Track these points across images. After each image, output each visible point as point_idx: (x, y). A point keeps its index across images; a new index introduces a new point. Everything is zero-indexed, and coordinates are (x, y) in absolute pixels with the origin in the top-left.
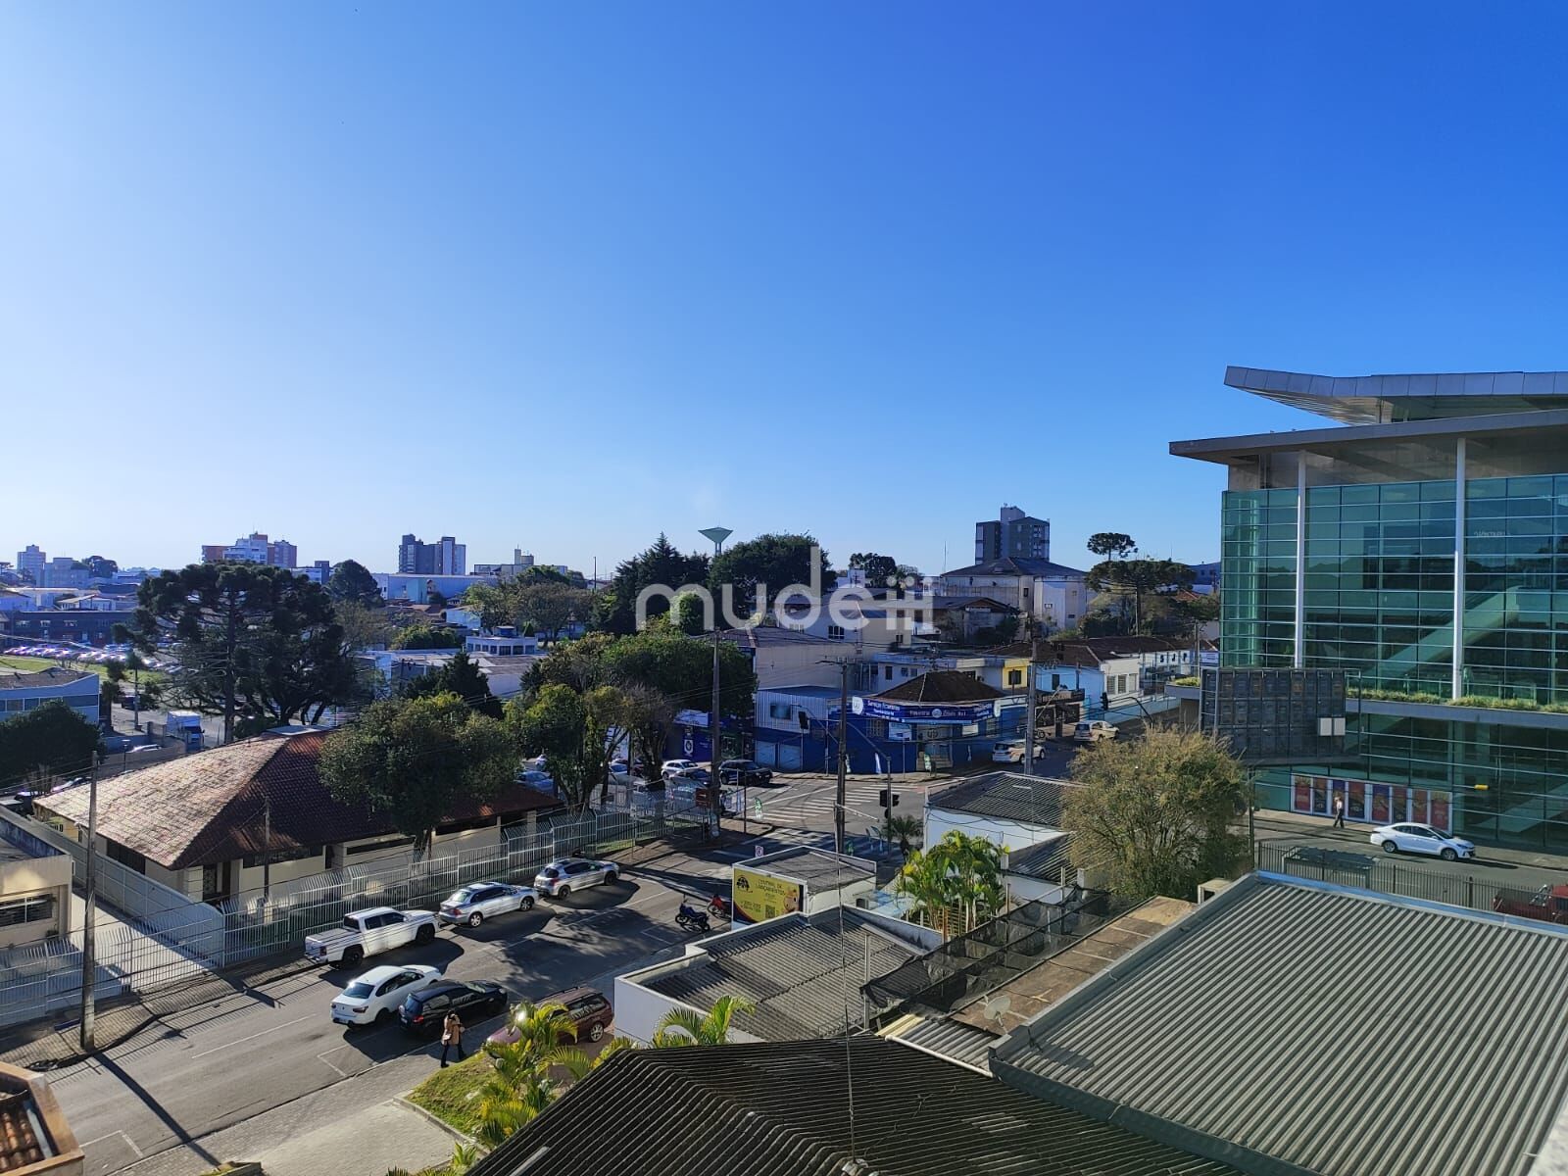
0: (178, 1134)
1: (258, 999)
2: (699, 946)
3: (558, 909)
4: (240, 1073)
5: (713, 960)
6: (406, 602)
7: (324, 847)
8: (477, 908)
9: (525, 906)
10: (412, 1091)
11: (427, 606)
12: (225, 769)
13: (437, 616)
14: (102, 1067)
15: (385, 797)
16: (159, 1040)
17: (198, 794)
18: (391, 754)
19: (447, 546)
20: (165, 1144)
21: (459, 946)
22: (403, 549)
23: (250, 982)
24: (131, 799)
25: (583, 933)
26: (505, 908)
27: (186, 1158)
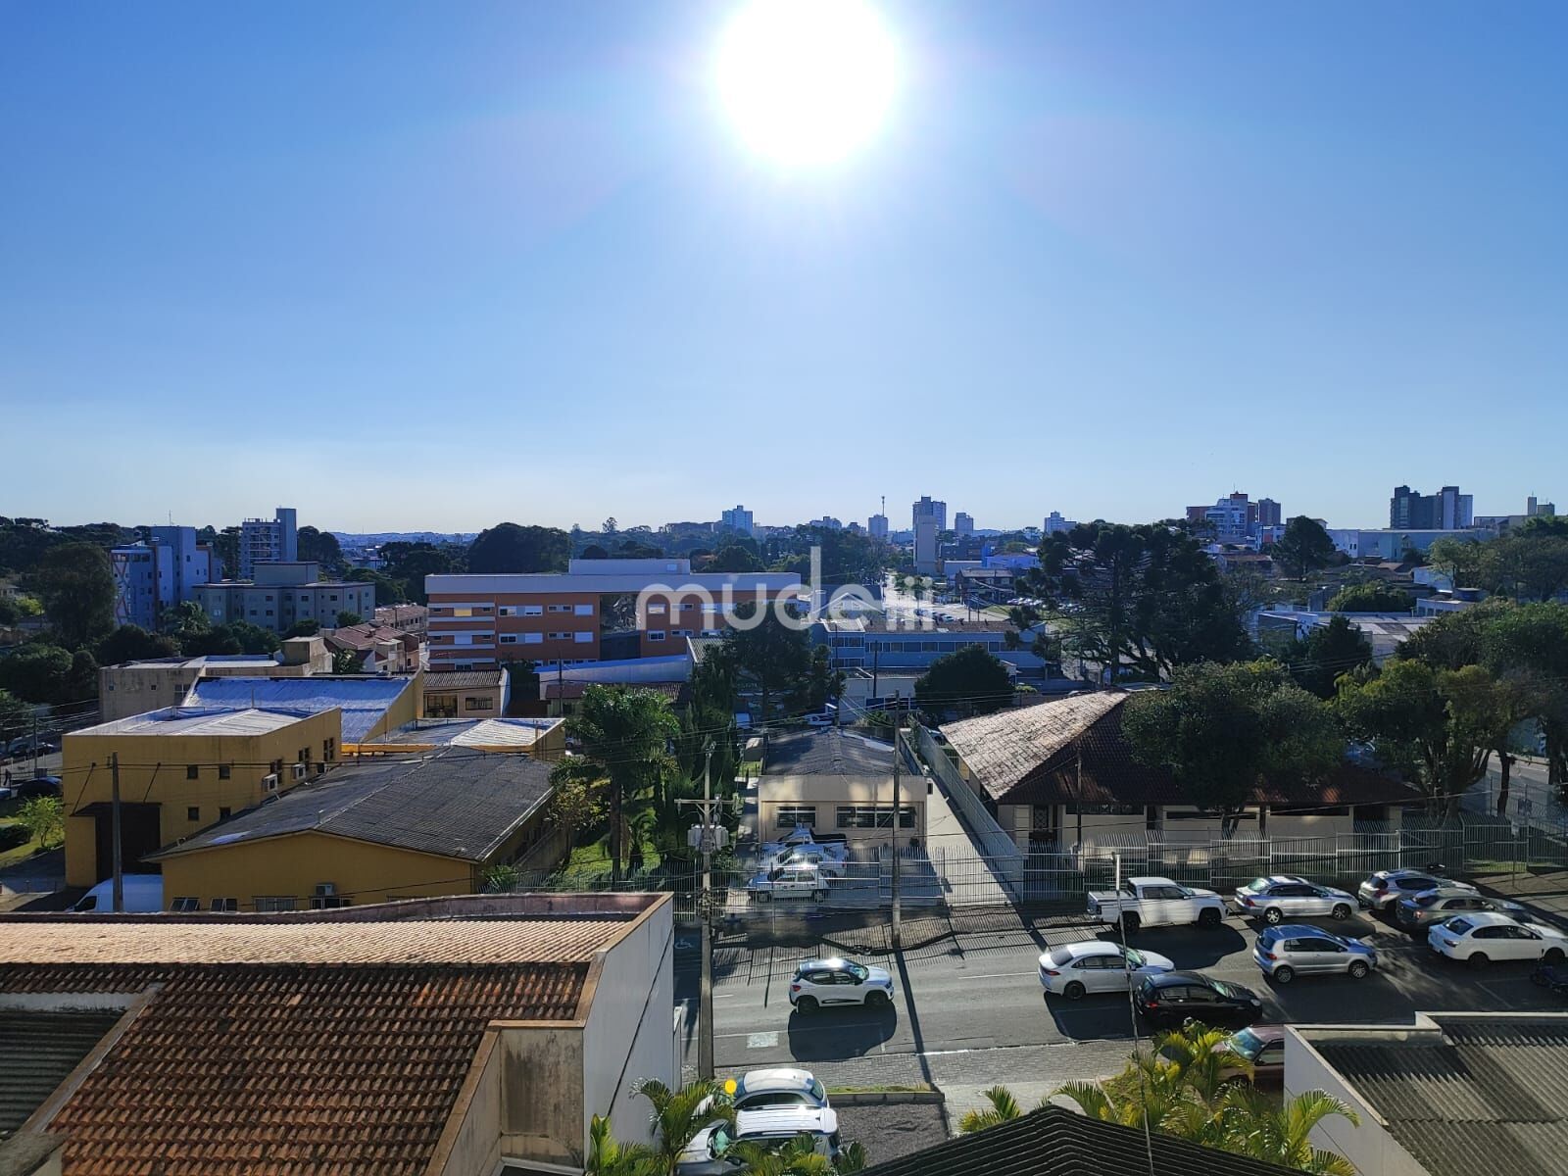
0: (916, 1042)
1: (1035, 939)
2: (1436, 1019)
3: (1381, 927)
4: (986, 1004)
5: (1450, 1042)
6: (1379, 560)
7: (1145, 808)
8: (1276, 902)
9: (1339, 914)
10: (1110, 1078)
11: (1397, 565)
12: (1070, 718)
13: (1407, 576)
14: (895, 965)
15: (1175, 765)
16: (945, 954)
17: (1041, 739)
18: (1184, 718)
19: (1449, 497)
20: (903, 1048)
21: (1244, 940)
22: (1395, 503)
23: (1037, 923)
24: (995, 735)
25: (1398, 963)
26: (1313, 910)
27: (911, 1066)
